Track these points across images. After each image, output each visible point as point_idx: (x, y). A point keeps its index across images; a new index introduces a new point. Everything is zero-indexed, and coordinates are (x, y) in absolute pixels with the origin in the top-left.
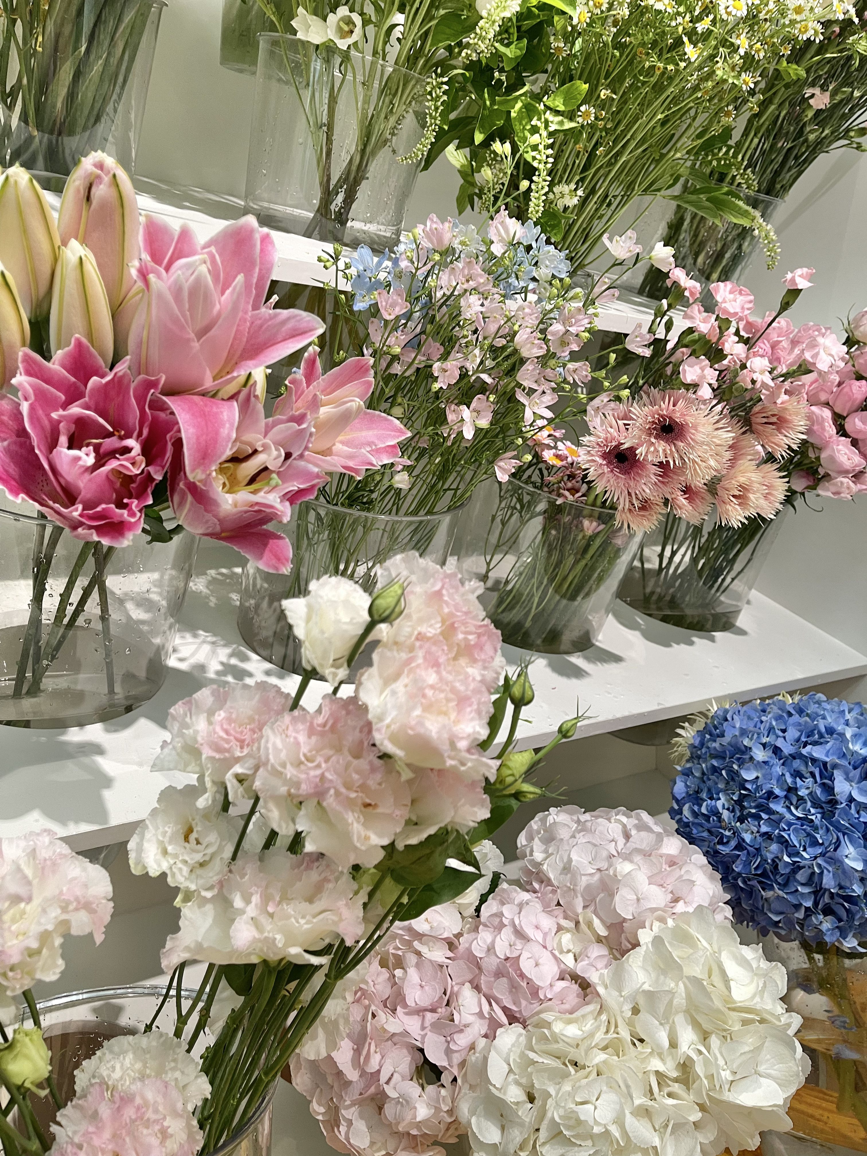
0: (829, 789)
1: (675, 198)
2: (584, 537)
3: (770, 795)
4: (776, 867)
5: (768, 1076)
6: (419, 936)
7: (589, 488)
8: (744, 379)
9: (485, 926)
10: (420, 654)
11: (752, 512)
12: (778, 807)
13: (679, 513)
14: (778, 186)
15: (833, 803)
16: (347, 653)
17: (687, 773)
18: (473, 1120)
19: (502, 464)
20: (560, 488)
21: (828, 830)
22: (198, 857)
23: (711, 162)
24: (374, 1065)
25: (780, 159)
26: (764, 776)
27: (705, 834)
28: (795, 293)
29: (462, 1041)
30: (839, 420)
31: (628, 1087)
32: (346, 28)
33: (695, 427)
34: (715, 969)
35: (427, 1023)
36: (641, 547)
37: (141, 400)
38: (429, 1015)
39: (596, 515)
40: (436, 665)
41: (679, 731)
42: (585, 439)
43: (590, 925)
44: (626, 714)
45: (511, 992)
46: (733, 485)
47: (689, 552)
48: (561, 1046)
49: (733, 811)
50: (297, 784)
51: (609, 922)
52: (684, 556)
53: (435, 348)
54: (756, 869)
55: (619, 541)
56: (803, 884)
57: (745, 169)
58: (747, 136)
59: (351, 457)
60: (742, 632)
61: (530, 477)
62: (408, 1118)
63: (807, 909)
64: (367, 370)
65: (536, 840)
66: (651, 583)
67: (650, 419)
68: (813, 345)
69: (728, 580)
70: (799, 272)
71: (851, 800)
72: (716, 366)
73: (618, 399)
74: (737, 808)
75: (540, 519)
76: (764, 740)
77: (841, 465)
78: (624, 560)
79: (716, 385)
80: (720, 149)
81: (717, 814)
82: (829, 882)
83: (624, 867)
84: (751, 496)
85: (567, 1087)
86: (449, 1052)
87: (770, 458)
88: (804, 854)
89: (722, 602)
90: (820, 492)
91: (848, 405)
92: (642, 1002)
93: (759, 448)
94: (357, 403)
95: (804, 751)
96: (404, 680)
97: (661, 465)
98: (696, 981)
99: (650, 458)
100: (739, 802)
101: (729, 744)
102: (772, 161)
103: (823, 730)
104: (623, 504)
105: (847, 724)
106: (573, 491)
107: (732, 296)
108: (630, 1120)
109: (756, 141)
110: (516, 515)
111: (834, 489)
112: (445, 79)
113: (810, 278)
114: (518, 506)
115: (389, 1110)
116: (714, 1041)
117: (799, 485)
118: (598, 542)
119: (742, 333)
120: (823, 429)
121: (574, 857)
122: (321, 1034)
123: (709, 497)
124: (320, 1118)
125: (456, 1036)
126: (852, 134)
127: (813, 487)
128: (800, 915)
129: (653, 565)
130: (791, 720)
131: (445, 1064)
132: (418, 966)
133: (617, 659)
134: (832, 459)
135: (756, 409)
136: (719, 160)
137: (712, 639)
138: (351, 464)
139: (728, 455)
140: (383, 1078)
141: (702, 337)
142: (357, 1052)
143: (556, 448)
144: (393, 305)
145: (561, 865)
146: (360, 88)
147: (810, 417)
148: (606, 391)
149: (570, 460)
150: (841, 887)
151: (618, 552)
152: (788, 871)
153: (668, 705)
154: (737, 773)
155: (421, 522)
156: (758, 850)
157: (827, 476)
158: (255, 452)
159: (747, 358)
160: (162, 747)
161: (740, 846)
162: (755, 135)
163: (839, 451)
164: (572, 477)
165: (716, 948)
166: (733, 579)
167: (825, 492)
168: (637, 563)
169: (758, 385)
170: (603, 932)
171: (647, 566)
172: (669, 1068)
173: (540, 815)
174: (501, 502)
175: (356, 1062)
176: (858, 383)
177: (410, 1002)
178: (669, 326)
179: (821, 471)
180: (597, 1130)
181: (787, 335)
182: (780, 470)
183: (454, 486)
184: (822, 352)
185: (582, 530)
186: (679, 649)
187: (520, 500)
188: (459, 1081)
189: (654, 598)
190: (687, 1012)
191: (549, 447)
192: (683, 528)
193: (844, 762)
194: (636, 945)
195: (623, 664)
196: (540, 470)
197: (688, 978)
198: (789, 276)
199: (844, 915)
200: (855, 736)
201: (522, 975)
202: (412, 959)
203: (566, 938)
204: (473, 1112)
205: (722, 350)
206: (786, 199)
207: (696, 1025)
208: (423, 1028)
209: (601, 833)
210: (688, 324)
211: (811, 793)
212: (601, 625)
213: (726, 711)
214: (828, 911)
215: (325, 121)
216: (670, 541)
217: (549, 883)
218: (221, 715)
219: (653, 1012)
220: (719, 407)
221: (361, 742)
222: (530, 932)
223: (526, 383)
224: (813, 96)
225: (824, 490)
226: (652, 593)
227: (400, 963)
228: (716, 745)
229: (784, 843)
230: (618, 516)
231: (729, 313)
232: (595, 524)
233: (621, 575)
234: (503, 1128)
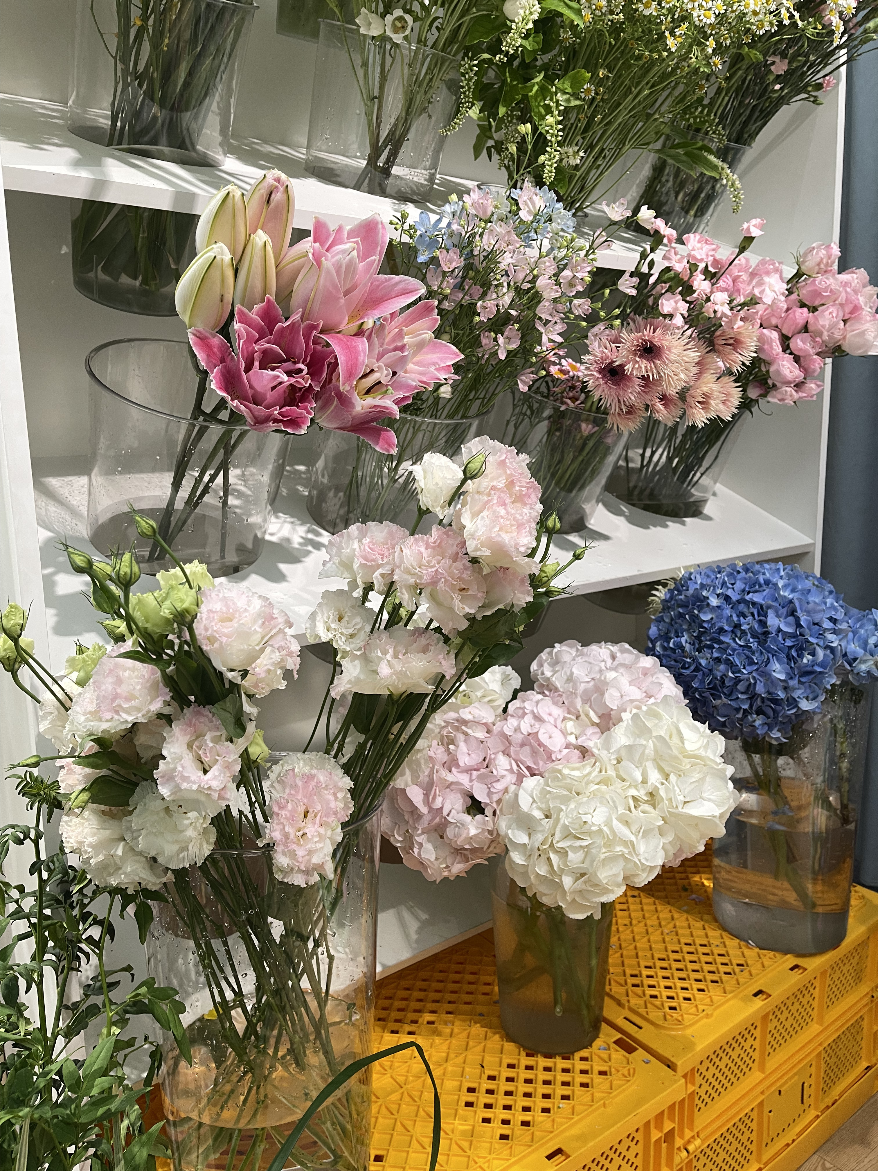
0: (763, 624)
1: (657, 151)
2: (581, 437)
3: (721, 630)
4: (723, 682)
5: (709, 800)
6: (465, 722)
7: (587, 397)
8: (708, 310)
9: (512, 716)
10: (495, 498)
11: (712, 415)
12: (726, 639)
13: (656, 416)
14: (746, 136)
15: (766, 633)
16: (448, 499)
17: (660, 620)
18: (510, 832)
19: (523, 378)
20: (563, 397)
21: (762, 653)
22: (351, 631)
23: (689, 119)
24: (438, 804)
25: (748, 112)
26: (717, 617)
27: (673, 663)
28: (749, 240)
29: (499, 786)
30: (785, 340)
31: (614, 802)
32: (399, 25)
33: (669, 349)
34: (674, 732)
35: (474, 777)
36: (627, 448)
37: (307, 337)
38: (475, 773)
39: (592, 418)
40: (504, 504)
41: (654, 592)
42: (586, 358)
43: (587, 715)
44: (613, 577)
45: (532, 756)
46: (698, 394)
47: (665, 453)
48: (568, 781)
49: (694, 644)
50: (421, 578)
51: (600, 713)
52: (661, 455)
53: (477, 290)
54: (709, 684)
55: (609, 440)
56: (742, 693)
57: (717, 125)
58: (720, 94)
59: (422, 374)
60: (709, 518)
61: (538, 388)
62: (464, 835)
63: (745, 710)
64: (433, 309)
65: (546, 665)
66: (634, 478)
67: (635, 343)
68: (761, 283)
69: (698, 475)
70: (754, 222)
71: (779, 630)
72: (688, 299)
73: (612, 327)
74: (696, 641)
75: (546, 422)
76: (719, 591)
77: (784, 377)
78: (611, 459)
79: (686, 315)
80: (696, 109)
81: (682, 648)
82: (760, 689)
83: (611, 675)
84: (712, 402)
85: (572, 806)
86: (490, 794)
87: (729, 372)
88: (744, 671)
89: (693, 495)
90: (770, 399)
91: (793, 328)
92: (623, 753)
93: (721, 364)
94: (429, 335)
95: (747, 597)
96: (485, 513)
97: (643, 378)
98: (660, 738)
99: (635, 373)
100: (698, 638)
101: (692, 595)
102: (741, 114)
103: (762, 582)
104: (614, 409)
105: (781, 578)
106: (574, 399)
107: (699, 245)
108: (615, 823)
109: (727, 99)
110: (527, 420)
111: (780, 397)
112: (476, 62)
113: (761, 227)
114: (528, 412)
115: (450, 832)
116: (673, 778)
117: (753, 393)
118: (591, 444)
119: (710, 269)
120: (772, 347)
121: (575, 670)
122: (408, 772)
123: (680, 403)
124: (399, 845)
125: (494, 784)
126: (810, 89)
127: (764, 395)
128: (740, 715)
129: (635, 464)
130: (739, 576)
131: (487, 801)
132: (465, 741)
133: (606, 538)
134: (778, 372)
135: (718, 333)
136: (695, 118)
137: (683, 524)
138: (424, 379)
139: (695, 370)
140: (445, 813)
141: (677, 275)
142: (426, 795)
143: (560, 364)
144: (451, 261)
145: (565, 678)
146: (406, 68)
147: (761, 339)
148: (602, 320)
149: (571, 374)
150: (769, 693)
151: (608, 450)
152: (731, 684)
153: (646, 571)
154: (697, 616)
155: (458, 424)
156: (711, 670)
157: (774, 385)
158: (372, 371)
159: (712, 292)
160: (324, 565)
161: (697, 669)
162: (726, 94)
163: (783, 366)
164: (573, 388)
165: (675, 720)
166: (702, 475)
167: (773, 399)
168: (621, 463)
169: (719, 315)
170: (596, 720)
171: (631, 465)
172: (641, 794)
173: (548, 650)
174: (514, 409)
175: (427, 802)
176: (800, 310)
177: (461, 764)
178: (651, 265)
179: (770, 382)
180: (594, 828)
181: (746, 271)
182: (736, 381)
183: (482, 396)
184: (767, 289)
185: (580, 432)
186: (656, 531)
187: (530, 407)
188: (498, 812)
189: (636, 493)
190: (654, 760)
191: (554, 363)
192: (661, 429)
193: (776, 604)
194: (621, 720)
195: (610, 542)
196: (547, 382)
197: (656, 737)
198: (745, 226)
199: (771, 714)
200: (785, 586)
201: (540, 744)
202: (461, 737)
203: (570, 725)
204: (509, 827)
205: (691, 286)
206: (753, 145)
207: (661, 770)
208: (471, 780)
209: (595, 656)
210: (667, 264)
211: (750, 628)
212: (593, 512)
213: (691, 574)
214: (760, 712)
215: (376, 94)
216: (650, 444)
217: (556, 690)
218: (367, 540)
219: (632, 760)
220: (689, 332)
221: (457, 553)
222: (545, 717)
223: (543, 316)
224: (773, 63)
225: (774, 397)
226: (635, 487)
227: (452, 741)
228: (682, 597)
229: (730, 664)
230: (610, 419)
231: (696, 259)
232: (590, 426)
233: (608, 473)
234: (530, 835)
